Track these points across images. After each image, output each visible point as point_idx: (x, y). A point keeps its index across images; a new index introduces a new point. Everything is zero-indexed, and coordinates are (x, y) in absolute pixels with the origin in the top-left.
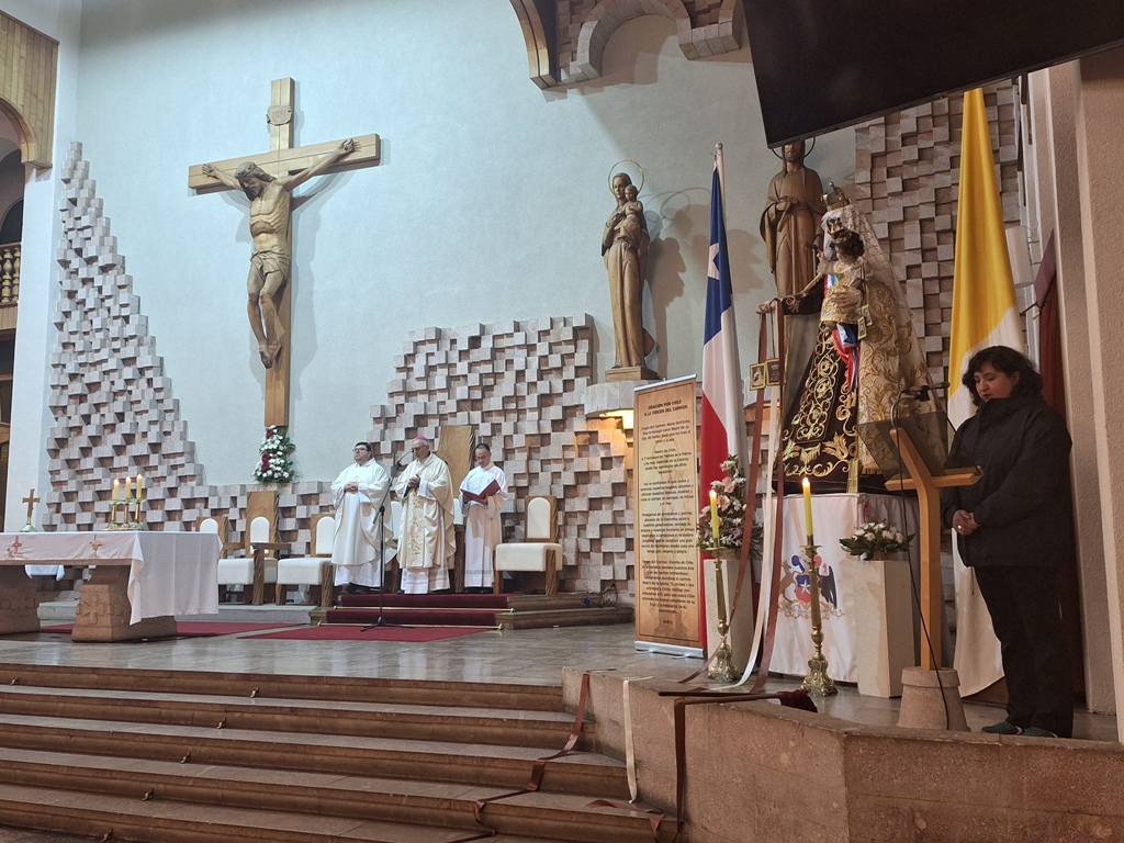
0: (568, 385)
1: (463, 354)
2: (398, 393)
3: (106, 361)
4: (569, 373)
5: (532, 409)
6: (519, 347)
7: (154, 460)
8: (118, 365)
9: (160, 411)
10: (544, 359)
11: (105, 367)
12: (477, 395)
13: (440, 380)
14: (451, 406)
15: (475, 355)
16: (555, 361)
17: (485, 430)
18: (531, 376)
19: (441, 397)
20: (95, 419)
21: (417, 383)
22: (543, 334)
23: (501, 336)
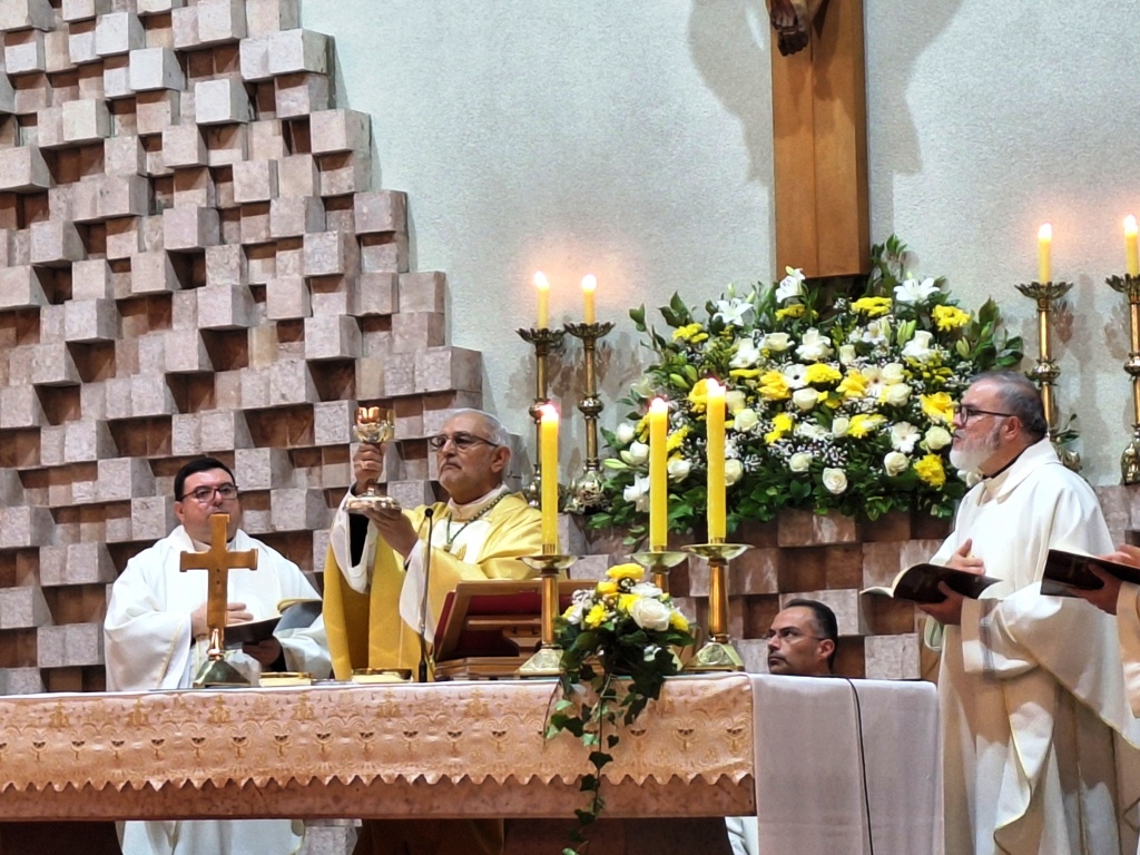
3: (120, 59)
7: (331, 423)
8: (167, 74)
9: (345, 240)
11: (116, 83)
20: (89, 278)
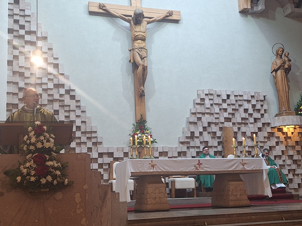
0: (262, 115)
1: (224, 101)
2: (199, 113)
4: (262, 112)
5: (251, 123)
6: (245, 100)
10: (254, 106)
12: (231, 116)
13: (217, 109)
14: (222, 120)
15: (228, 101)
16: (258, 107)
17: (235, 129)
18: (251, 111)
19: (216, 116)
21: (206, 110)
22: (252, 97)
23: (237, 96)
